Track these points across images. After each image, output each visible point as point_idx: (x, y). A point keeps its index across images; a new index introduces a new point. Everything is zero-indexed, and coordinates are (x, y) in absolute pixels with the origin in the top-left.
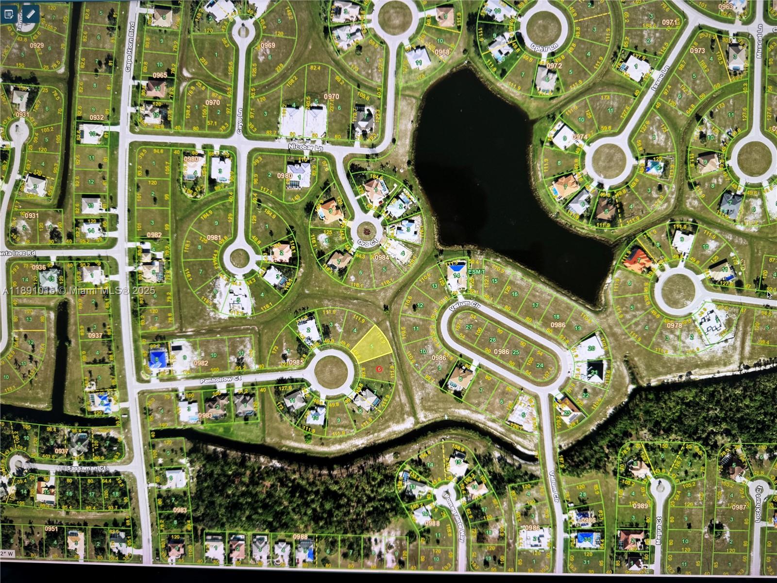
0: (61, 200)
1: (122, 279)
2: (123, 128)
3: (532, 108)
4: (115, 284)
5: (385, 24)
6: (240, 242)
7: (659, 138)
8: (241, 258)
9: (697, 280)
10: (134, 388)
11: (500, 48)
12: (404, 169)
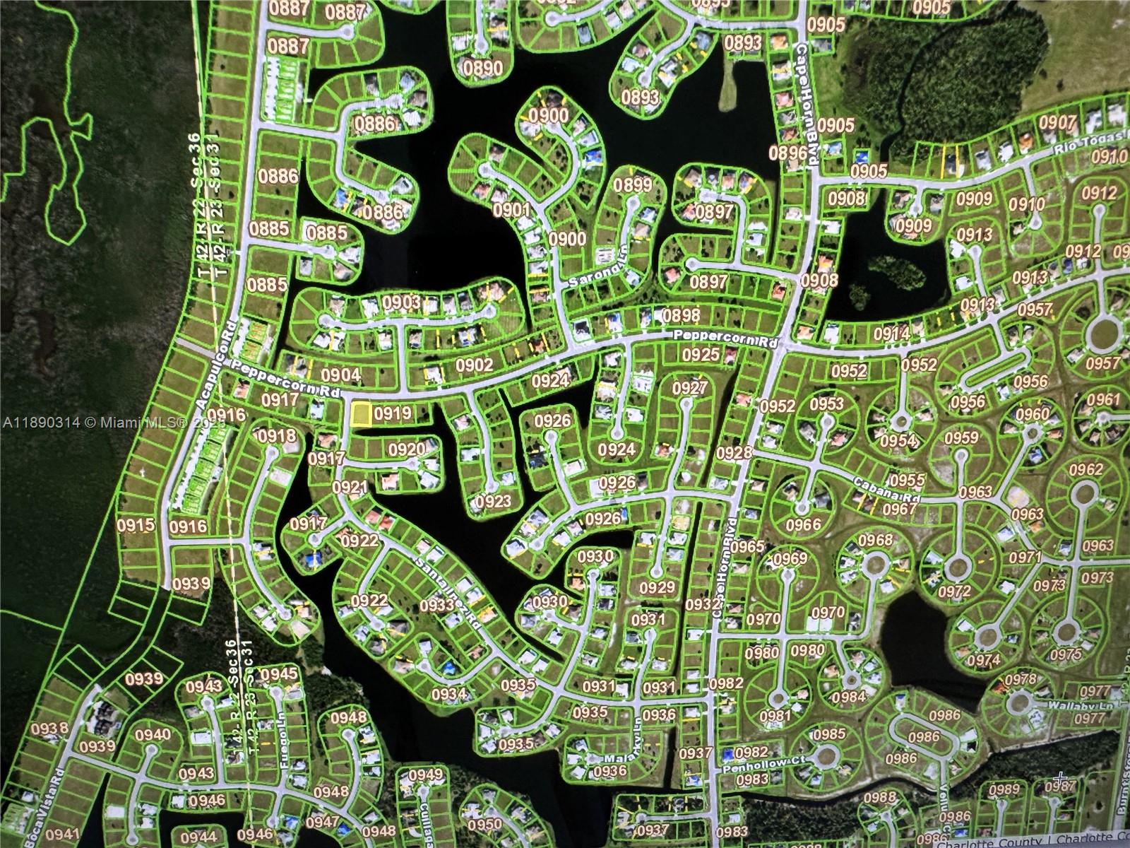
0: (675, 672)
1: (709, 713)
2: (714, 632)
3: (948, 612)
4: (705, 718)
5: (870, 568)
6: (779, 691)
7: (1016, 624)
8: (779, 698)
9: (1030, 697)
10: (714, 771)
11: (933, 580)
12: (875, 646)
